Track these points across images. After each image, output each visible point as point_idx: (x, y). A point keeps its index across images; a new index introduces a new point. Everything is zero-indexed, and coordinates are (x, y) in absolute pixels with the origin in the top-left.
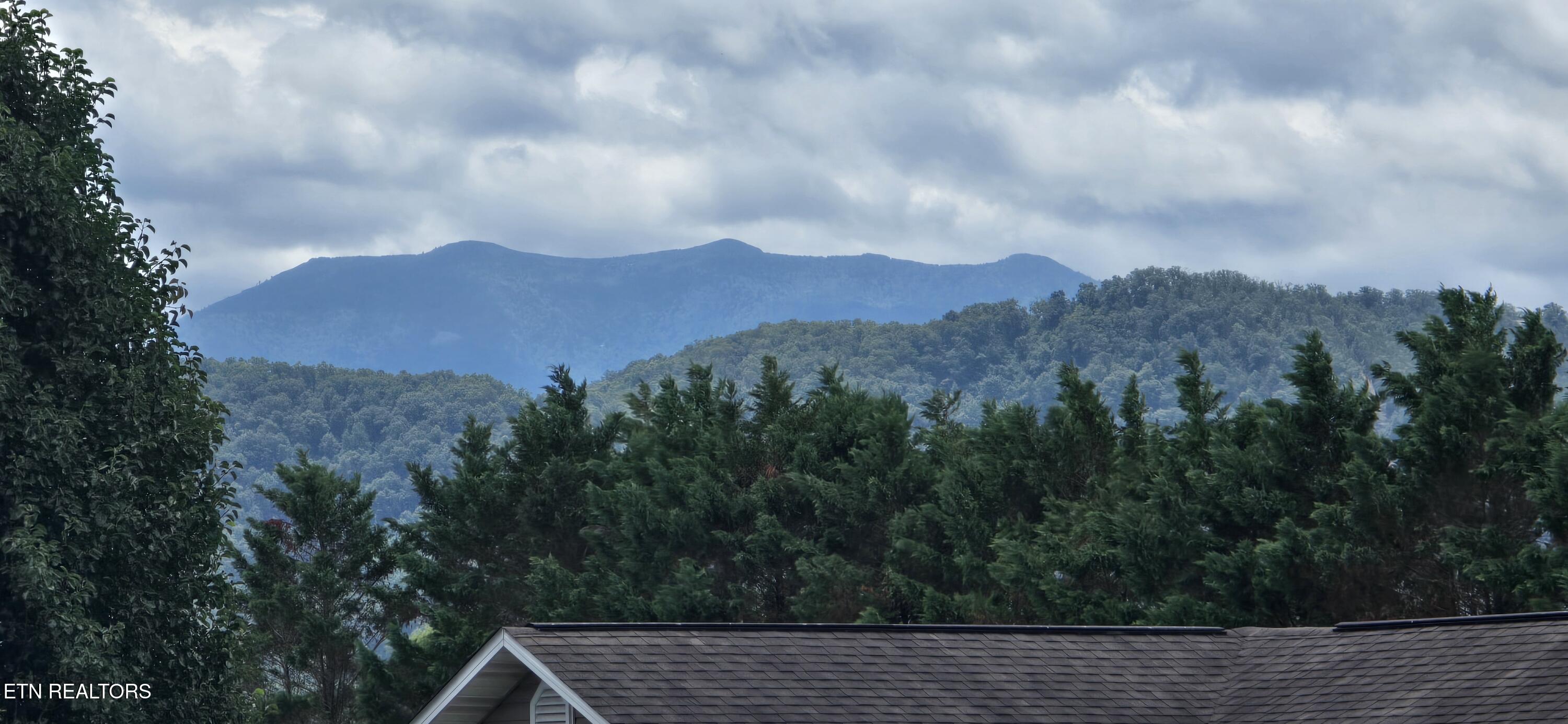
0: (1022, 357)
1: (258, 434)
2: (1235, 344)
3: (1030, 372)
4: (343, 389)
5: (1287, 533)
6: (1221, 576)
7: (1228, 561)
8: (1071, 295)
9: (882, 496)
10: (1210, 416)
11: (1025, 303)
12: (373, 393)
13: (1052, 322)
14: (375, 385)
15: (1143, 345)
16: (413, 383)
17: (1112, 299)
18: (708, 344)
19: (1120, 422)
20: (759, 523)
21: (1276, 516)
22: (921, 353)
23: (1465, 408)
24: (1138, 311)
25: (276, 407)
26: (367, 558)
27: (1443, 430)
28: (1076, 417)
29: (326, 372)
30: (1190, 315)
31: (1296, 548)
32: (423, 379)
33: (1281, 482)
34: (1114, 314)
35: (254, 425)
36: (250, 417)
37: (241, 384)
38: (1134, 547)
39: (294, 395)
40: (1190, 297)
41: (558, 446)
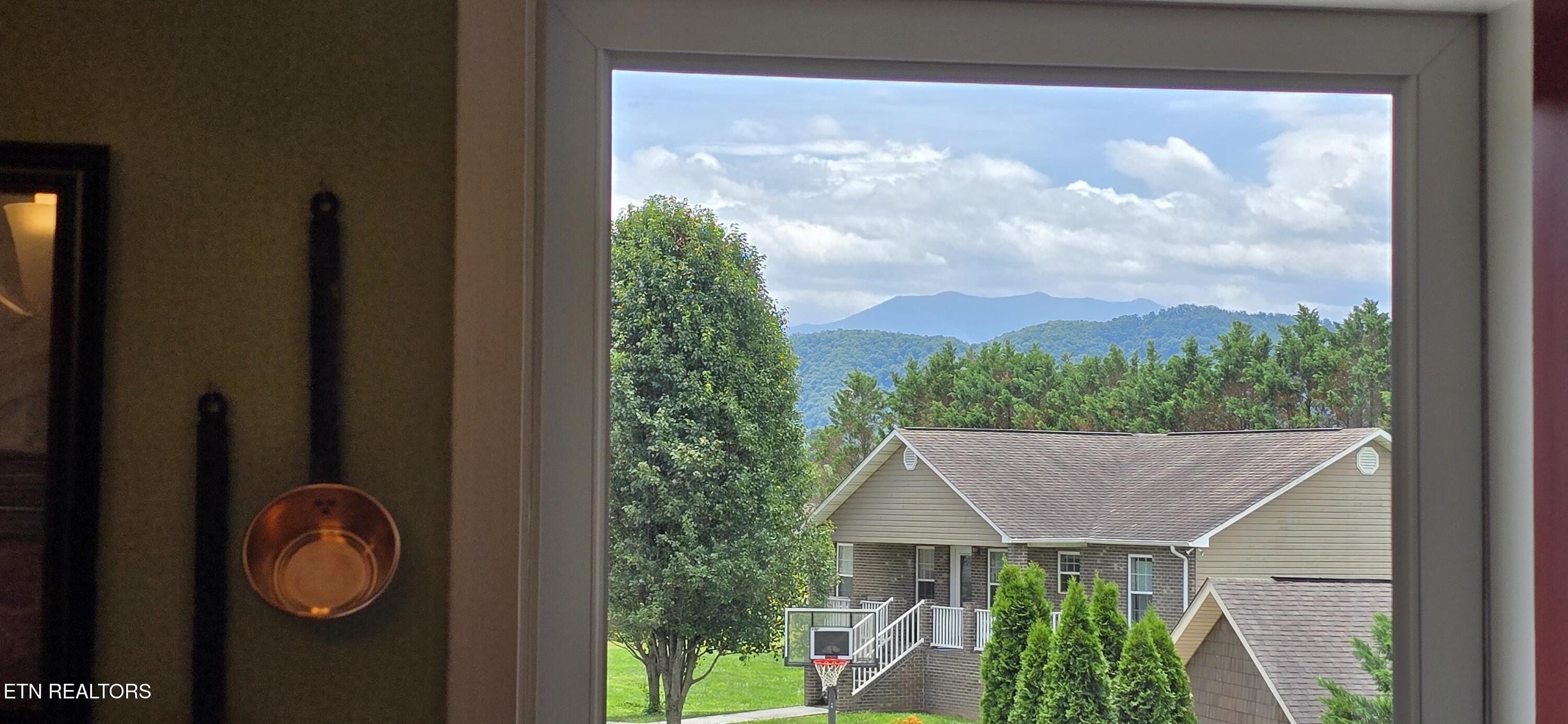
0: (1139, 334)
1: (876, 355)
2: (1213, 330)
3: (1141, 338)
4: (905, 341)
5: (1175, 398)
6: (1155, 413)
7: (1157, 409)
8: (1157, 313)
9: (1044, 386)
10: (1157, 362)
11: (1140, 315)
12: (916, 342)
13: (1149, 323)
14: (916, 339)
15: (1181, 330)
16: (930, 339)
17: (1171, 314)
18: (1030, 327)
19: (1130, 364)
20: (1002, 393)
21: (1172, 393)
22: (1104, 332)
23: (1237, 360)
24: (1180, 319)
25: (882, 346)
26: (877, 403)
27: (1230, 367)
28: (1114, 360)
29: (900, 335)
30: (1198, 320)
31: (1178, 404)
32: (932, 338)
33: (1177, 383)
34: (1172, 320)
35: (875, 353)
36: (873, 350)
37: (870, 338)
38: (1129, 403)
39: (889, 342)
40: (1198, 314)
41: (944, 368)
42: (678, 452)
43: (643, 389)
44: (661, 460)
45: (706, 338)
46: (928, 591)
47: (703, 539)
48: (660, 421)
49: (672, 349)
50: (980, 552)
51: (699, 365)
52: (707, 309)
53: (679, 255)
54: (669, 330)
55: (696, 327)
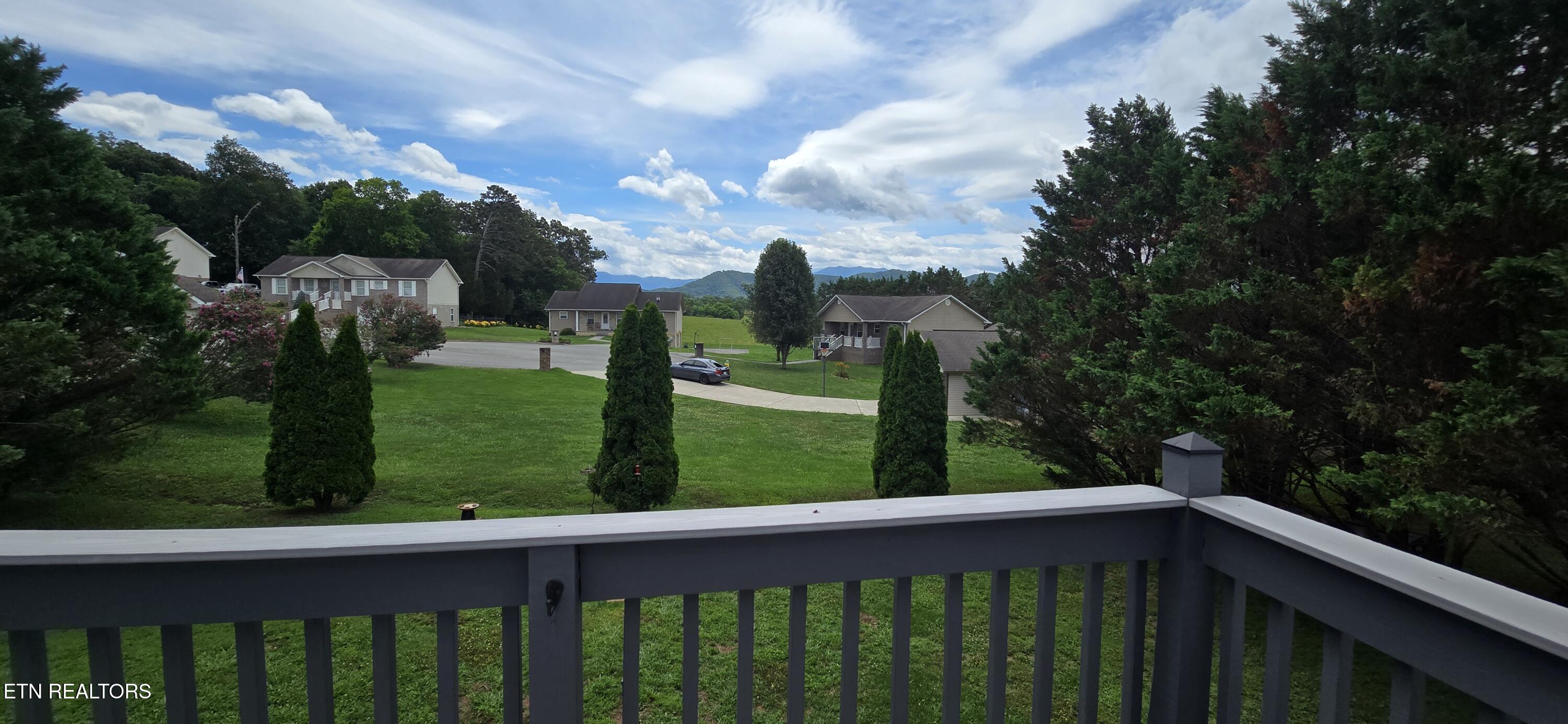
26: (831, 289)
42: (786, 299)
43: (777, 284)
44: (782, 301)
45: (793, 272)
46: (842, 333)
47: (792, 320)
48: (782, 292)
49: (784, 275)
50: (855, 324)
51: (791, 279)
52: (793, 265)
53: (786, 252)
54: (783, 270)
55: (790, 269)
